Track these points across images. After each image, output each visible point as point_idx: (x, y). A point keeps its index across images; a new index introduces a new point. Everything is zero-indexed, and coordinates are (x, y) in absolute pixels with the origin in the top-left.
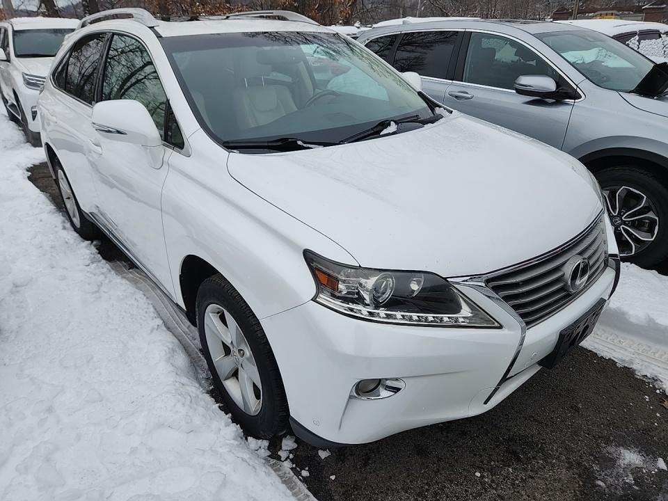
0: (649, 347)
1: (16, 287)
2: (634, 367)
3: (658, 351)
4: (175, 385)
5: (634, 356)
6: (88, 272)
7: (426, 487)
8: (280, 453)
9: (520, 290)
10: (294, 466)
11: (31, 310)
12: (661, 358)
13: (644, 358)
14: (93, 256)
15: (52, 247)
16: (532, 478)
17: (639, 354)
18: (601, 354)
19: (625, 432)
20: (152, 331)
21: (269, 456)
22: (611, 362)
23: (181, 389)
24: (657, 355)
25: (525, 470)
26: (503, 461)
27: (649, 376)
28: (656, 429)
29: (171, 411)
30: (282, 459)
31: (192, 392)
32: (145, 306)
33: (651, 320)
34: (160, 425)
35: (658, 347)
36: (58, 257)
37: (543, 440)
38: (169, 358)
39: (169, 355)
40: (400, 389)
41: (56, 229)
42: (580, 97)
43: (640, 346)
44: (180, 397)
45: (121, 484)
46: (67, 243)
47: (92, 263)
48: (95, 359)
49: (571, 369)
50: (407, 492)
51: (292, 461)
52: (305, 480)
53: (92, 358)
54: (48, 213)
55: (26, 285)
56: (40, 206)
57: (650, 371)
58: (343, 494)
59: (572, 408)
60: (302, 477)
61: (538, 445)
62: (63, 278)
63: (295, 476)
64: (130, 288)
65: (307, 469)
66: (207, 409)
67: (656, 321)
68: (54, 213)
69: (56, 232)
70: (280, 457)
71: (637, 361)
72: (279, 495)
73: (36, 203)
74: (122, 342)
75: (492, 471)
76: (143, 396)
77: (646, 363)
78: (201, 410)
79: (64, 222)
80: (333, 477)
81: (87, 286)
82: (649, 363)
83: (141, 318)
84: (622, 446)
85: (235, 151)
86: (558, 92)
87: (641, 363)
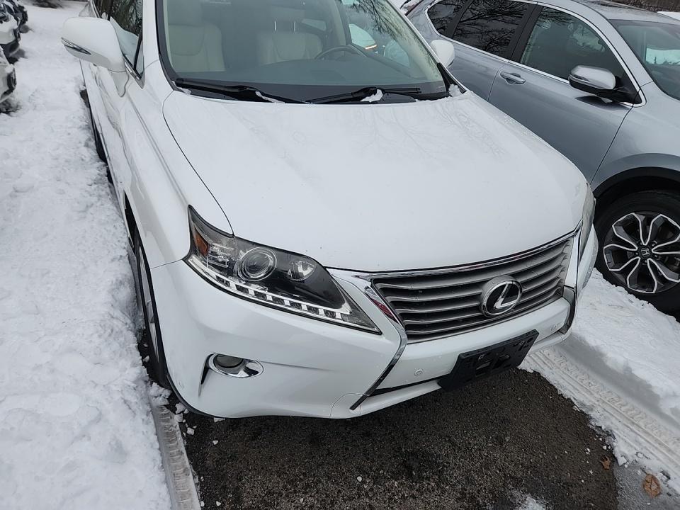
0: (619, 397)
1: (17, 191)
2: (592, 414)
3: (627, 404)
4: (104, 316)
5: (597, 403)
6: (86, 191)
7: (302, 477)
8: (177, 406)
9: (414, 299)
10: (184, 421)
11: (20, 216)
12: (627, 412)
13: (607, 408)
14: (99, 177)
15: (66, 161)
16: (414, 497)
17: (604, 402)
18: (562, 391)
19: (543, 480)
20: (113, 260)
21: (165, 406)
22: (570, 403)
23: (108, 321)
24: (623, 409)
25: (411, 488)
26: (393, 473)
27: (603, 428)
28: (581, 486)
29: (86, 339)
30: (177, 412)
31: (117, 326)
32: (121, 236)
33: (628, 369)
34: (71, 350)
35: (629, 400)
36: (68, 172)
37: (447, 463)
38: (113, 289)
39: (113, 287)
40: (257, 373)
41: (79, 145)
42: (640, 102)
43: (610, 394)
44: (100, 328)
45: (15, 394)
46: (82, 160)
47: (95, 183)
48: (51, 274)
49: (519, 399)
50: (280, 476)
51: (185, 416)
52: (187, 438)
53: (48, 273)
54: (78, 128)
55: (26, 192)
56: (74, 120)
57: (608, 423)
58: (217, 461)
59: (496, 438)
60: (187, 434)
61: (439, 467)
62: (62, 192)
63: (179, 432)
64: (115, 214)
65: (195, 427)
66: (122, 345)
67: (633, 372)
68: (84, 129)
69: (78, 148)
70: (176, 409)
71: (599, 409)
72: (145, 445)
73: (72, 116)
74: (83, 264)
75: (376, 480)
76: (75, 319)
77: (607, 414)
78: (115, 346)
79: (90, 140)
80: (215, 442)
81: (76, 205)
82: (611, 414)
83: (112, 246)
84: (532, 493)
85: (184, 90)
86: (616, 91)
87: (602, 413)
